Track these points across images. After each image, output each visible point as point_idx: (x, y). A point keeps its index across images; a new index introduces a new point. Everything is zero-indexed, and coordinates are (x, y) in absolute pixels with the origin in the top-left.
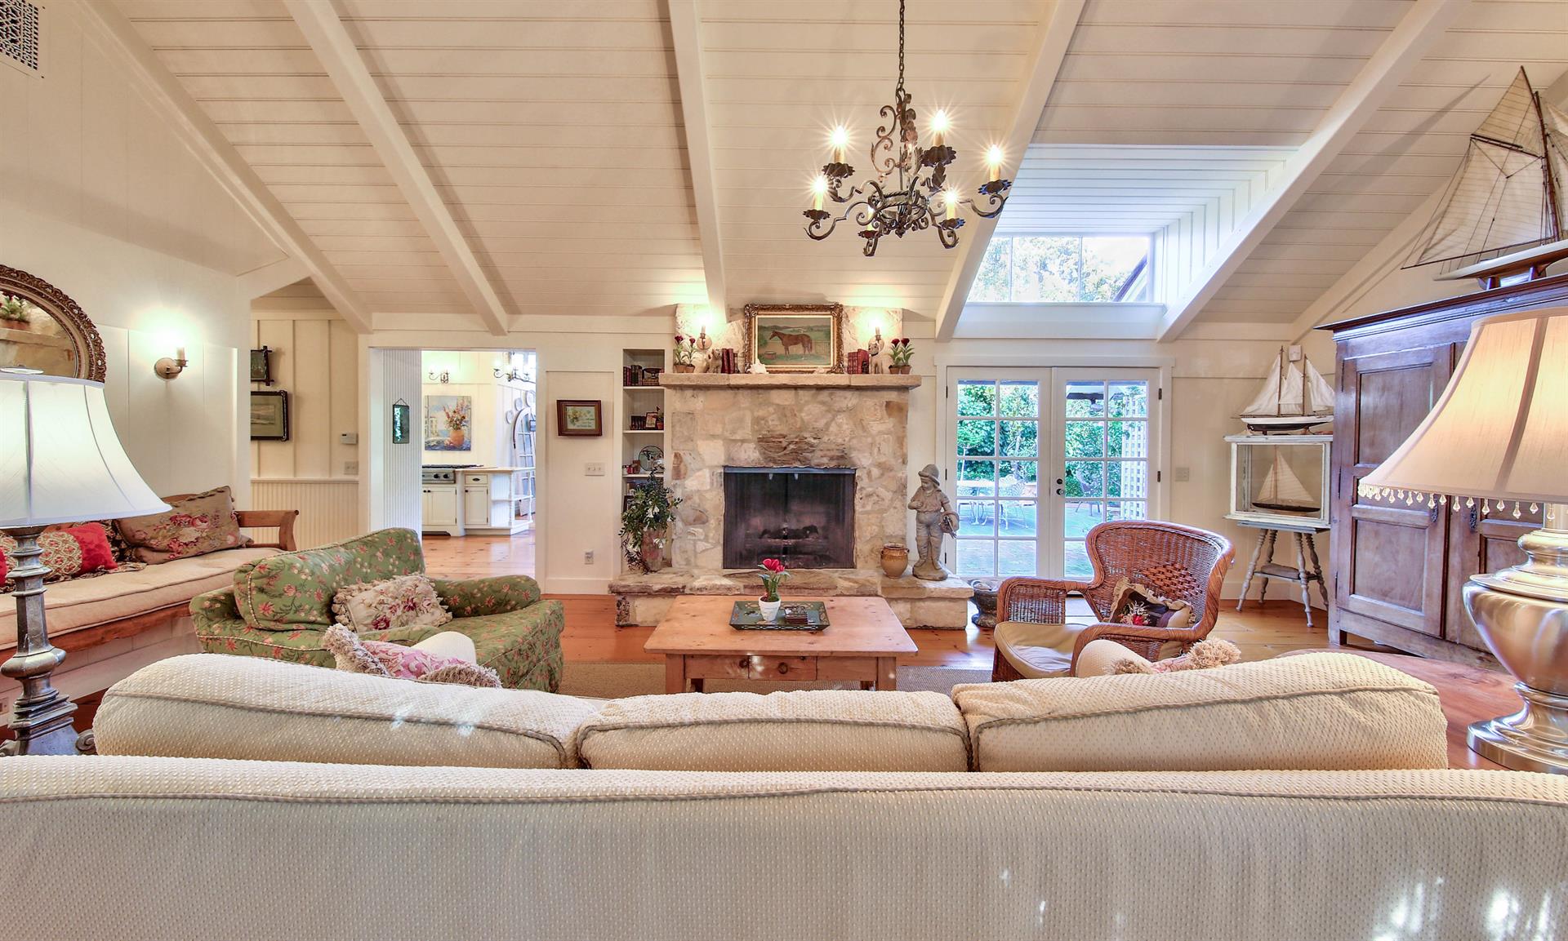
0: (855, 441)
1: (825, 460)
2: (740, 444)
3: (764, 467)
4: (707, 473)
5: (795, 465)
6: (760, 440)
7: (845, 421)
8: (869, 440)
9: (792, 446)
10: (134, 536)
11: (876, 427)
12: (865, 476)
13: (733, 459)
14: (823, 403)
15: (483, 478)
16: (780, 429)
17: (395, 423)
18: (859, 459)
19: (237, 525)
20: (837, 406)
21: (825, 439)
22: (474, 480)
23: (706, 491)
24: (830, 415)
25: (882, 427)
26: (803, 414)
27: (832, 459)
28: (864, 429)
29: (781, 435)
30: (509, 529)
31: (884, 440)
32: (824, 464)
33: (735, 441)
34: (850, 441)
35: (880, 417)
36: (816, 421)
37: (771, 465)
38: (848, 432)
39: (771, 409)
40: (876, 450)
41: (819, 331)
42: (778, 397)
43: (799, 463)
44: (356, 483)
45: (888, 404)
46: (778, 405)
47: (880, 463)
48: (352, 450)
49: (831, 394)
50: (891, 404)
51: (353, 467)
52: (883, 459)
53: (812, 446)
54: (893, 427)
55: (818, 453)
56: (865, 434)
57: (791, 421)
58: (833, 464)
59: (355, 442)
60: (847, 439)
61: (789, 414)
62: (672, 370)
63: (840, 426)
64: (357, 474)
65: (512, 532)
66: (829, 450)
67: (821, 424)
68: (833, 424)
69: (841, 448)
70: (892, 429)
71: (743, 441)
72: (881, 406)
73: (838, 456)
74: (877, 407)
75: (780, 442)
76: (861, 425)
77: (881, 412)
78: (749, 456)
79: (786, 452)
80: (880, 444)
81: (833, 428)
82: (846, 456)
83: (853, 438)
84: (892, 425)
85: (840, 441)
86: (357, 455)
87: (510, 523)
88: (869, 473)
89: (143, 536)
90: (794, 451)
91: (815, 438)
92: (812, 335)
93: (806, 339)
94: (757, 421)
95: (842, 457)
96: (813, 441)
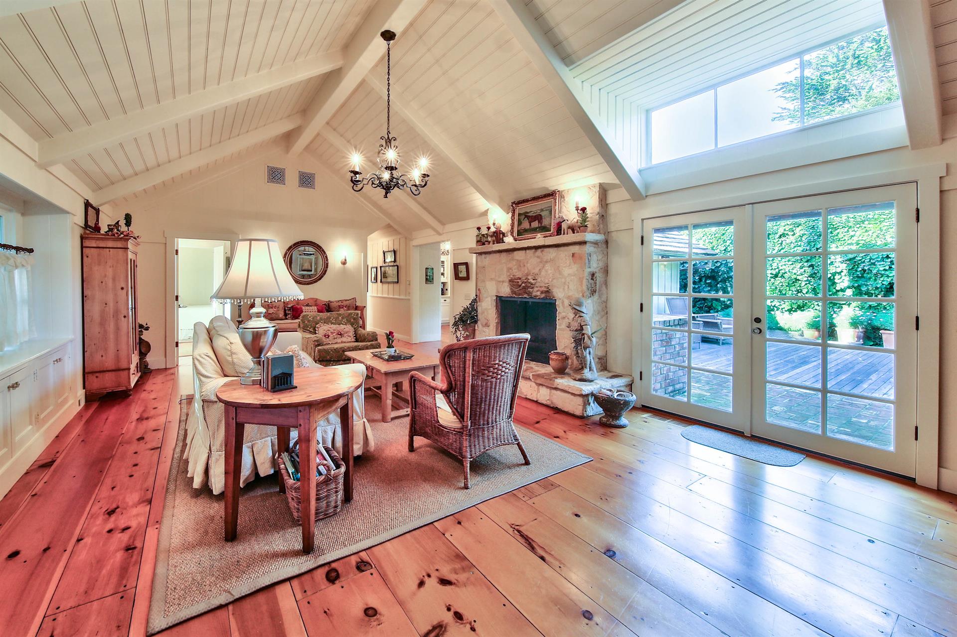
0: (555, 281)
1: (538, 293)
2: (501, 283)
3: (511, 297)
4: (489, 299)
5: (525, 296)
6: (510, 281)
7: (550, 268)
8: (563, 280)
9: (523, 285)
11: (567, 271)
12: (561, 305)
13: (499, 292)
14: (538, 257)
16: (518, 274)
17: (427, 275)
18: (557, 293)
20: (545, 259)
21: (539, 280)
23: (489, 309)
24: (541, 265)
25: (570, 271)
26: (528, 265)
27: (542, 292)
28: (560, 273)
29: (518, 278)
31: (571, 280)
32: (538, 296)
33: (500, 281)
34: (552, 281)
35: (568, 264)
36: (534, 269)
37: (514, 295)
38: (551, 275)
39: (514, 263)
40: (566, 287)
41: (546, 210)
42: (518, 255)
43: (527, 295)
45: (573, 255)
46: (518, 260)
47: (569, 296)
49: (542, 251)
50: (575, 254)
51: (410, 293)
52: (570, 294)
53: (532, 284)
54: (577, 270)
55: (536, 289)
56: (561, 276)
57: (523, 269)
58: (543, 296)
60: (550, 280)
61: (522, 265)
62: (475, 245)
63: (547, 271)
64: (410, 296)
66: (541, 287)
67: (536, 271)
68: (543, 271)
69: (547, 285)
70: (576, 272)
71: (503, 282)
72: (569, 257)
73: (545, 291)
74: (567, 258)
75: (518, 282)
76: (558, 270)
77: (569, 260)
78: (506, 291)
79: (520, 288)
80: (569, 283)
81: (543, 273)
82: (550, 291)
83: (554, 279)
84: (576, 269)
85: (547, 281)
86: (410, 289)
88: (563, 302)
90: (524, 288)
91: (534, 280)
92: (543, 214)
93: (540, 217)
94: (509, 269)
95: (547, 291)
96: (532, 281)
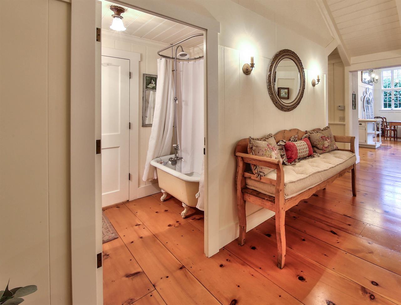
10: (313, 143)
15: (363, 124)
17: (353, 101)
19: (335, 141)
22: (360, 124)
30: (375, 146)
44: (344, 125)
48: (342, 112)
51: (343, 119)
59: (343, 109)
64: (344, 121)
65: (376, 147)
86: (344, 114)
87: (376, 143)
89: (316, 143)
